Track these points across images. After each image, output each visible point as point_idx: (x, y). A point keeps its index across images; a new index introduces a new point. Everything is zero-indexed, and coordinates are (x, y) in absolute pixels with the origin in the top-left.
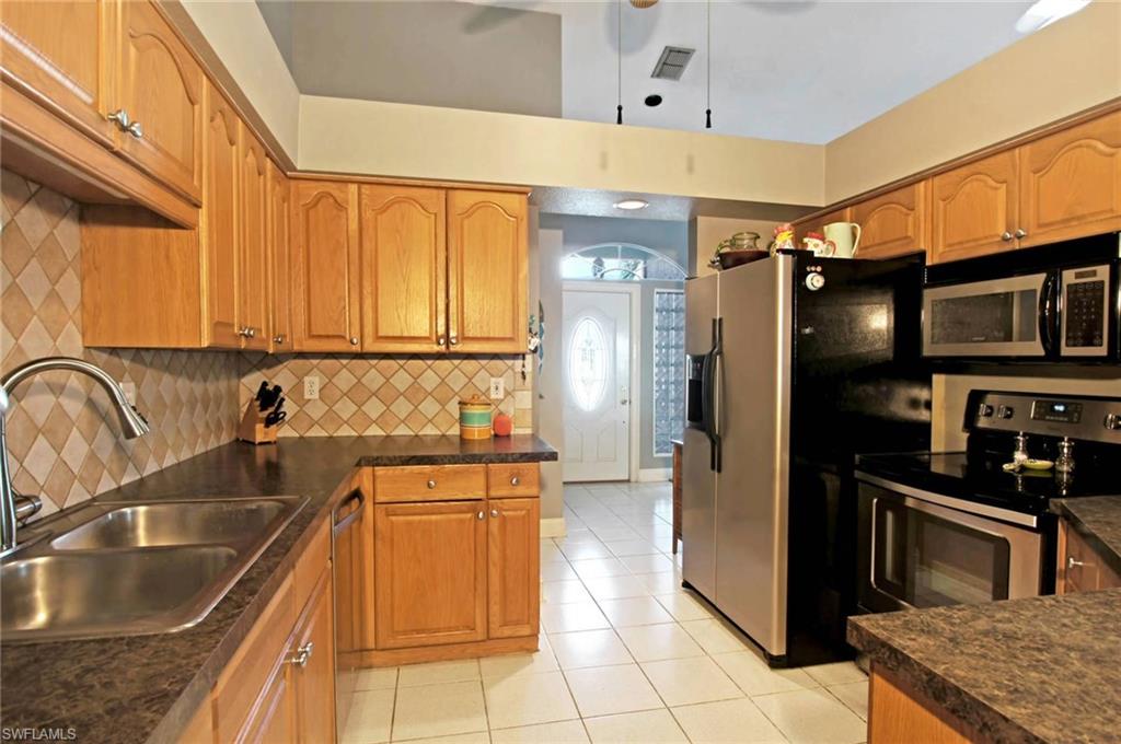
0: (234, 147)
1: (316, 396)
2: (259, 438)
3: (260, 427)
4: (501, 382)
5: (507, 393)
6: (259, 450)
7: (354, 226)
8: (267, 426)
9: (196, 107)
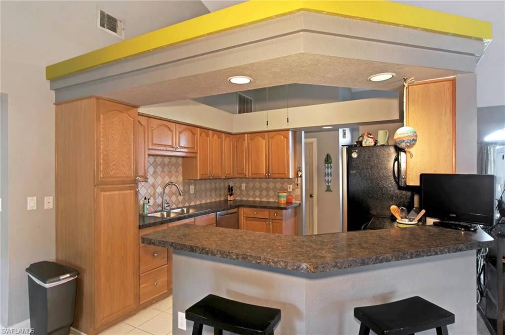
0: (209, 138)
1: (244, 189)
2: (229, 199)
3: (229, 196)
4: (291, 186)
5: (293, 190)
6: (229, 202)
7: (247, 145)
8: (231, 196)
9: (196, 136)
